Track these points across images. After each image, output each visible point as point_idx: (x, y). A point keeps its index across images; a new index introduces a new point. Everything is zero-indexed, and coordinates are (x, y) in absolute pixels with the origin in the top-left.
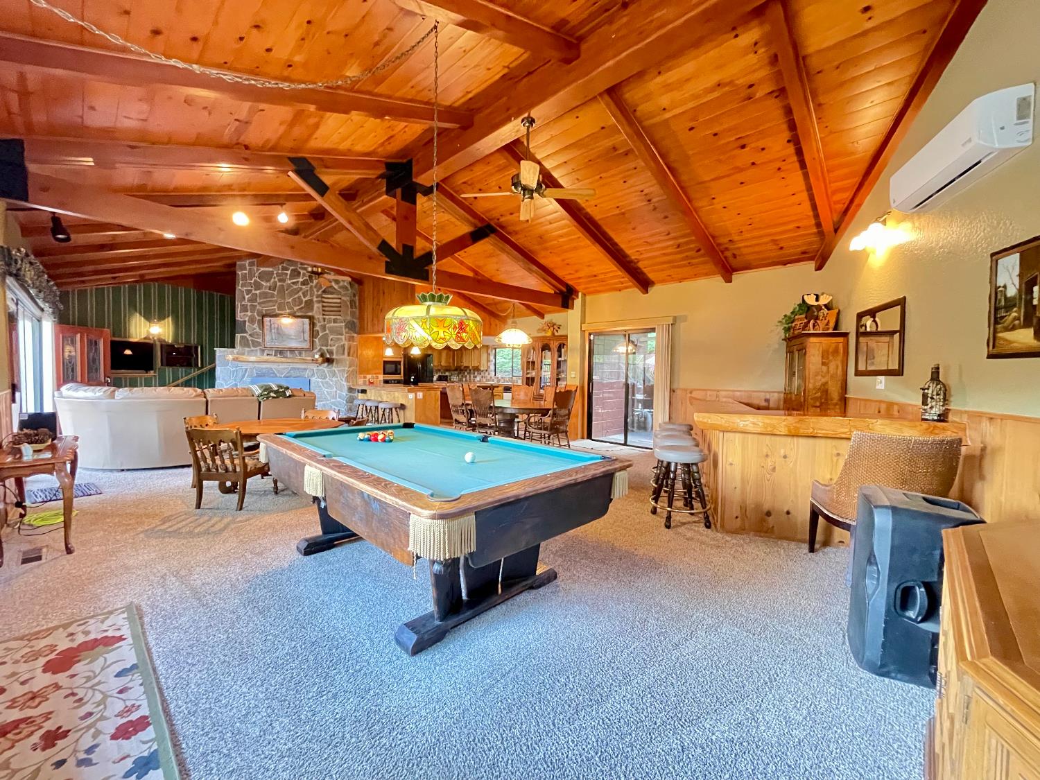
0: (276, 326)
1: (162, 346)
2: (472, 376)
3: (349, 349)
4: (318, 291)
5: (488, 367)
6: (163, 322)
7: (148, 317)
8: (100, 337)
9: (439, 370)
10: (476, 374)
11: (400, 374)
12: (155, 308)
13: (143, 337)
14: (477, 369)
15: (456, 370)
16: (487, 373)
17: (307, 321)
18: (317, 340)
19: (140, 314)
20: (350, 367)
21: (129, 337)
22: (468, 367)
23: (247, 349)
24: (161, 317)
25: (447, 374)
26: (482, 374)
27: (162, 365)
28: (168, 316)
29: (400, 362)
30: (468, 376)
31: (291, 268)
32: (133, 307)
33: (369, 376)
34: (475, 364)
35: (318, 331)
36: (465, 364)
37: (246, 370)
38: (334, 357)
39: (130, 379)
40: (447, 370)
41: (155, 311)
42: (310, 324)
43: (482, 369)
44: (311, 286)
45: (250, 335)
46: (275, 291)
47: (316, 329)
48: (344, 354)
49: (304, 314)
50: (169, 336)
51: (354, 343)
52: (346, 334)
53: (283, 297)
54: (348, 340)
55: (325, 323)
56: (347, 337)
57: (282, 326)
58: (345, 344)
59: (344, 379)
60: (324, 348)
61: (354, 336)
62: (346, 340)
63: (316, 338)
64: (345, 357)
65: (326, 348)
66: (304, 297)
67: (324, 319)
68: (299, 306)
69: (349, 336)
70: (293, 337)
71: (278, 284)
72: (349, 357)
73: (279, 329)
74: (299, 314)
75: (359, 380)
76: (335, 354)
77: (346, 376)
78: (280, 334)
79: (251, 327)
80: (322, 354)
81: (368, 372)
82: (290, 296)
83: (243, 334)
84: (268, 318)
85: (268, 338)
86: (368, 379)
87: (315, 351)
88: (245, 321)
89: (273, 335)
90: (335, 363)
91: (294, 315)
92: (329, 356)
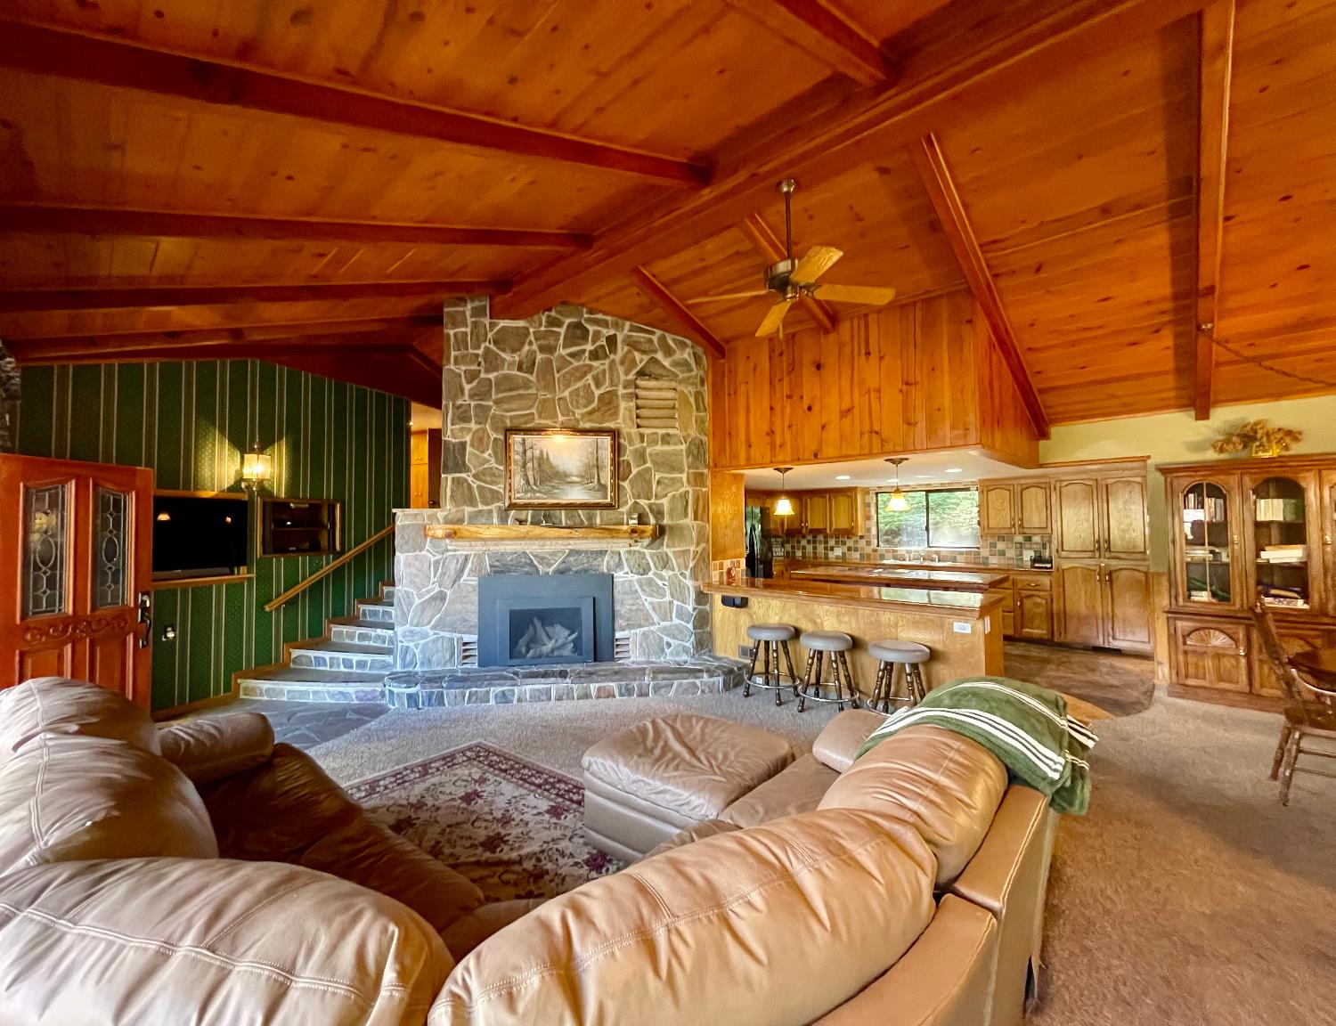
0: (537, 453)
1: (265, 504)
2: (820, 546)
3: (697, 502)
4: (626, 373)
5: (868, 528)
6: (268, 450)
7: (239, 442)
8: (129, 489)
17: (606, 441)
18: (627, 484)
19: (222, 432)
20: (697, 545)
21: (196, 487)
23: (468, 508)
24: (265, 445)
27: (264, 551)
28: (280, 439)
30: (809, 546)
31: (568, 321)
32: (206, 413)
35: (629, 464)
38: (666, 522)
41: (251, 426)
42: (613, 448)
43: (858, 532)
44: (613, 361)
45: (476, 476)
46: (532, 374)
47: (626, 458)
48: (686, 515)
49: (598, 425)
50: (279, 485)
51: (704, 489)
52: (689, 468)
53: (550, 386)
54: (693, 482)
55: (645, 444)
56: (691, 477)
57: (550, 454)
58: (688, 492)
59: (688, 573)
60: (643, 502)
61: (702, 474)
62: (688, 482)
63: (624, 479)
64: (689, 521)
65: (647, 502)
66: (598, 385)
67: (642, 436)
68: (585, 406)
69: (695, 474)
70: (575, 479)
71: (540, 356)
72: (696, 522)
73: (544, 460)
74: (586, 425)
75: (713, 573)
76: (667, 516)
77: (692, 565)
78: (546, 473)
79: (477, 457)
80: (639, 516)
81: (725, 552)
82: (566, 384)
83: (462, 475)
84: (517, 436)
85: (518, 482)
86: (725, 570)
87: (623, 510)
88: (463, 444)
89: (529, 473)
90: (666, 537)
91: (575, 429)
92: (653, 522)
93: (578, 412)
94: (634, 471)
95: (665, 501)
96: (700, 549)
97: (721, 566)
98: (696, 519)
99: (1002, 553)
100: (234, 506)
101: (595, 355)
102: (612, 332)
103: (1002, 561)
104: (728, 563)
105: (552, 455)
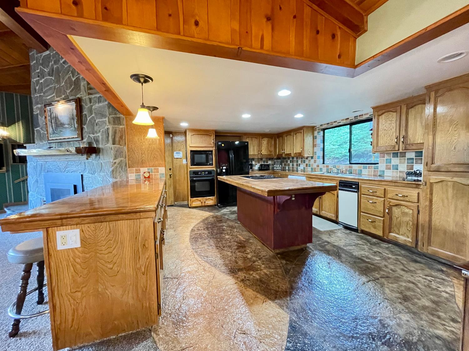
0: (54, 114)
1: (13, 146)
2: (295, 164)
3: (114, 134)
5: (314, 153)
6: (13, 126)
9: (261, 159)
10: (299, 162)
11: (212, 164)
14: (300, 156)
15: (278, 158)
16: (312, 161)
17: (74, 104)
18: (84, 127)
20: (115, 158)
22: (290, 154)
23: (41, 143)
25: (270, 162)
26: (307, 162)
28: (18, 122)
30: (291, 164)
33: (143, 170)
34: (298, 150)
35: (85, 116)
36: (287, 151)
37: (42, 164)
38: (100, 146)
40: (270, 159)
42: (77, 108)
43: (306, 155)
45: (41, 129)
46: (53, 77)
47: (85, 113)
48: (108, 140)
49: (74, 97)
50: (20, 138)
51: (121, 127)
52: (110, 115)
53: (58, 82)
54: (112, 122)
55: (92, 104)
56: (112, 120)
57: (58, 114)
58: (109, 129)
59: (110, 174)
60: (92, 136)
61: (119, 118)
62: (109, 122)
63: (84, 124)
64: (110, 145)
65: (93, 135)
66: (73, 76)
67: (90, 99)
68: (70, 88)
69: (113, 118)
70: (67, 126)
71: (55, 66)
72: (114, 145)
73: (56, 118)
74: (71, 98)
75: (129, 175)
76: (100, 142)
77: (111, 170)
78: (58, 124)
79: (41, 120)
80: (90, 143)
81: (142, 164)
82: (63, 79)
83: (38, 128)
84: (48, 108)
85: (50, 130)
86: (142, 173)
87: (85, 140)
88: (37, 114)
89: (53, 125)
90: (101, 154)
91: (68, 100)
92: (95, 146)
93: (68, 91)
94: (88, 119)
95: (99, 134)
96: (117, 161)
97: (138, 171)
98: (114, 144)
99: (396, 168)
103: (395, 174)
104: (146, 169)
105: (59, 115)
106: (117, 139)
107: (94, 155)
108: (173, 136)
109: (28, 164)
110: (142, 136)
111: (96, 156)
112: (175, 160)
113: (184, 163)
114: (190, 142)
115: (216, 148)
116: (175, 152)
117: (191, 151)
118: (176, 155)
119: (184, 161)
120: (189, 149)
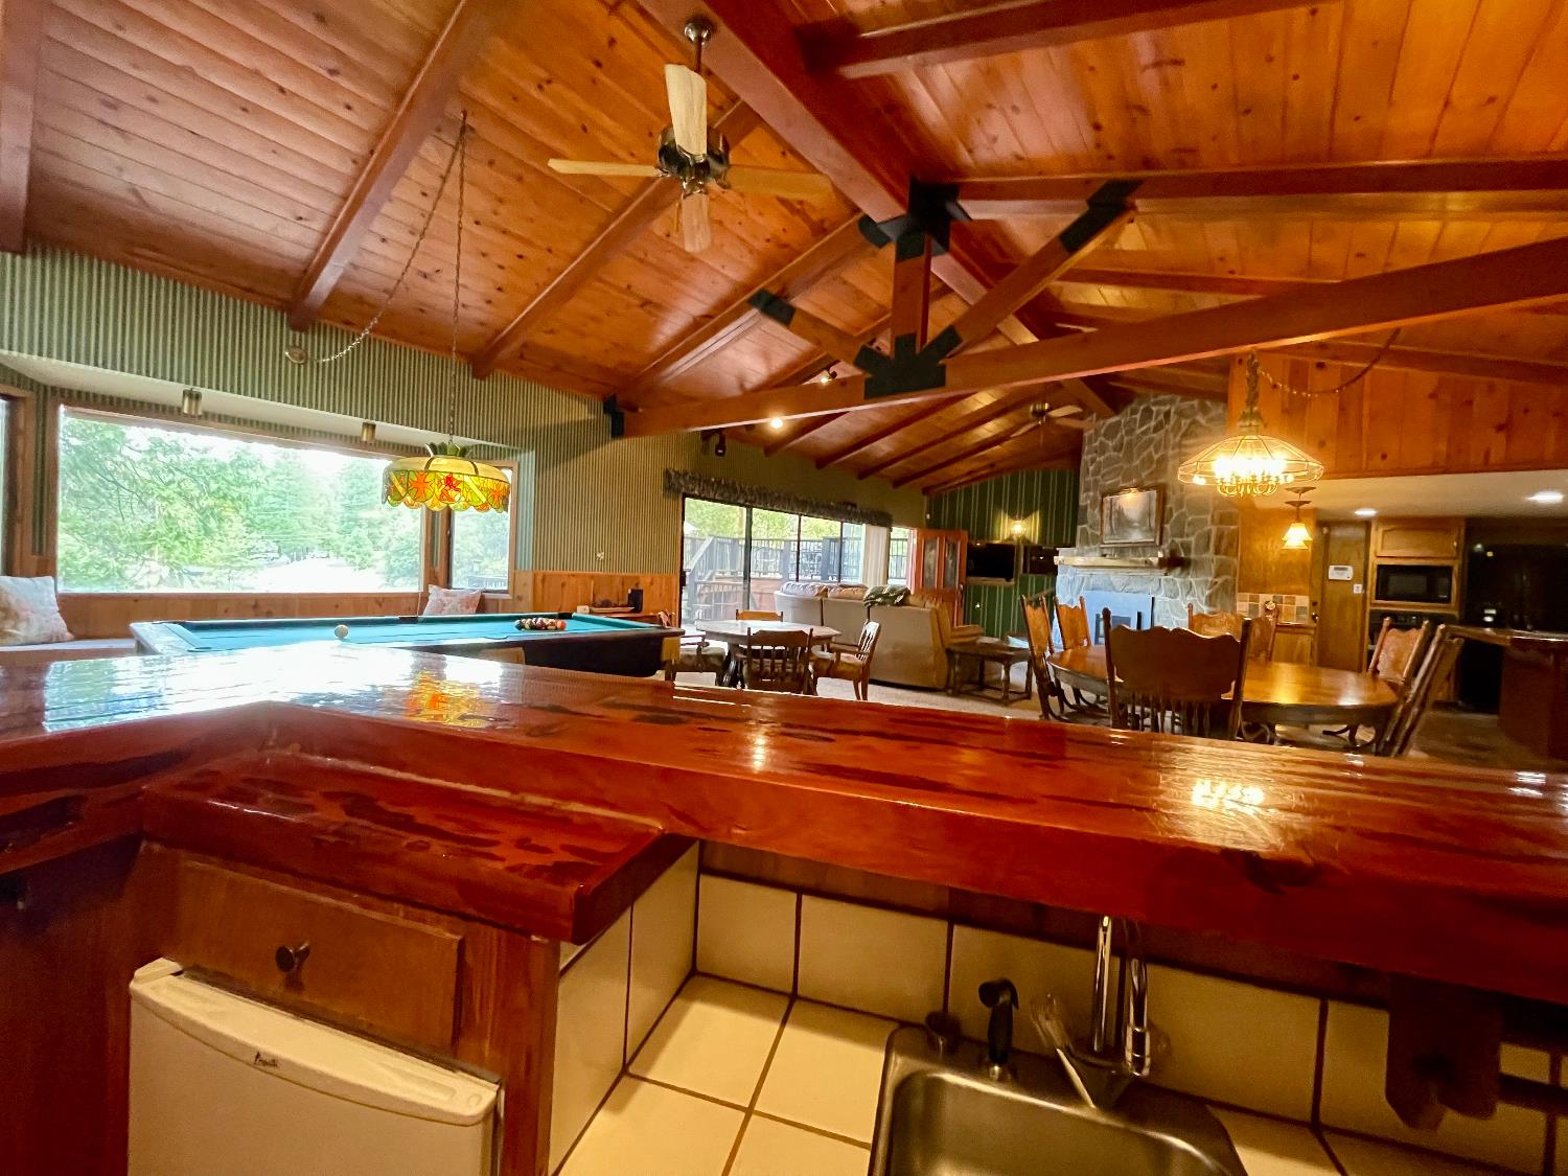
0: (1117, 508)
1: (1026, 548)
3: (1220, 538)
4: (1175, 436)
6: (1029, 518)
7: (1013, 515)
8: (957, 540)
11: (1448, 600)
12: (1021, 502)
13: (1006, 538)
17: (1154, 493)
18: (1167, 526)
19: (1005, 512)
20: (1217, 575)
21: (993, 539)
23: (1086, 547)
24: (1026, 515)
27: (1025, 571)
28: (1036, 510)
29: (1447, 570)
31: (1142, 408)
32: (998, 504)
33: (1263, 597)
35: (1171, 509)
37: (1083, 578)
38: (1193, 556)
39: (990, 587)
41: (1021, 507)
42: (1158, 500)
44: (1167, 431)
45: (1091, 527)
46: (1121, 452)
47: (1171, 505)
48: (1207, 548)
49: (1155, 483)
50: (1034, 535)
51: (1232, 527)
52: (1214, 510)
53: (1130, 460)
54: (1216, 522)
55: (1182, 494)
56: (1215, 517)
58: (1210, 530)
59: (1204, 599)
60: (1178, 540)
61: (1232, 513)
62: (1213, 521)
63: (1167, 523)
64: (1210, 555)
65: (1180, 540)
66: (1156, 452)
68: (1148, 468)
69: (1221, 514)
70: (1136, 524)
71: (1126, 439)
72: (1218, 557)
73: (1120, 512)
74: (1147, 483)
75: (1238, 604)
76: (1193, 551)
77: (1207, 592)
78: (1122, 522)
79: (1093, 514)
80: (1173, 552)
81: (1263, 587)
82: (1139, 455)
83: (1084, 526)
84: (1108, 498)
85: (1107, 529)
86: (1261, 604)
87: (1165, 546)
88: (1086, 506)
89: (1113, 522)
90: (1192, 568)
91: (1141, 488)
92: (1183, 556)
93: (1144, 475)
94: (1175, 515)
95: (1192, 539)
96: (1220, 580)
97: (1255, 599)
98: (1217, 552)
100: (1007, 551)
101: (1156, 430)
102: (1167, 408)
104: (1270, 597)
105: (1125, 508)
106: (1223, 547)
107: (1178, 570)
108: (1330, 530)
109: (1059, 577)
110: (1270, 541)
111: (1182, 571)
112: (1329, 586)
113: (1355, 592)
114: (1380, 545)
115: (1467, 561)
116: (1332, 568)
117: (1380, 567)
118: (1333, 574)
119: (1358, 589)
120: (1374, 562)
